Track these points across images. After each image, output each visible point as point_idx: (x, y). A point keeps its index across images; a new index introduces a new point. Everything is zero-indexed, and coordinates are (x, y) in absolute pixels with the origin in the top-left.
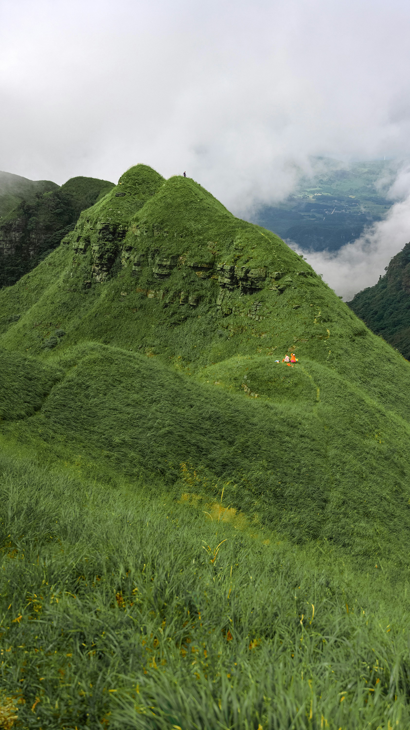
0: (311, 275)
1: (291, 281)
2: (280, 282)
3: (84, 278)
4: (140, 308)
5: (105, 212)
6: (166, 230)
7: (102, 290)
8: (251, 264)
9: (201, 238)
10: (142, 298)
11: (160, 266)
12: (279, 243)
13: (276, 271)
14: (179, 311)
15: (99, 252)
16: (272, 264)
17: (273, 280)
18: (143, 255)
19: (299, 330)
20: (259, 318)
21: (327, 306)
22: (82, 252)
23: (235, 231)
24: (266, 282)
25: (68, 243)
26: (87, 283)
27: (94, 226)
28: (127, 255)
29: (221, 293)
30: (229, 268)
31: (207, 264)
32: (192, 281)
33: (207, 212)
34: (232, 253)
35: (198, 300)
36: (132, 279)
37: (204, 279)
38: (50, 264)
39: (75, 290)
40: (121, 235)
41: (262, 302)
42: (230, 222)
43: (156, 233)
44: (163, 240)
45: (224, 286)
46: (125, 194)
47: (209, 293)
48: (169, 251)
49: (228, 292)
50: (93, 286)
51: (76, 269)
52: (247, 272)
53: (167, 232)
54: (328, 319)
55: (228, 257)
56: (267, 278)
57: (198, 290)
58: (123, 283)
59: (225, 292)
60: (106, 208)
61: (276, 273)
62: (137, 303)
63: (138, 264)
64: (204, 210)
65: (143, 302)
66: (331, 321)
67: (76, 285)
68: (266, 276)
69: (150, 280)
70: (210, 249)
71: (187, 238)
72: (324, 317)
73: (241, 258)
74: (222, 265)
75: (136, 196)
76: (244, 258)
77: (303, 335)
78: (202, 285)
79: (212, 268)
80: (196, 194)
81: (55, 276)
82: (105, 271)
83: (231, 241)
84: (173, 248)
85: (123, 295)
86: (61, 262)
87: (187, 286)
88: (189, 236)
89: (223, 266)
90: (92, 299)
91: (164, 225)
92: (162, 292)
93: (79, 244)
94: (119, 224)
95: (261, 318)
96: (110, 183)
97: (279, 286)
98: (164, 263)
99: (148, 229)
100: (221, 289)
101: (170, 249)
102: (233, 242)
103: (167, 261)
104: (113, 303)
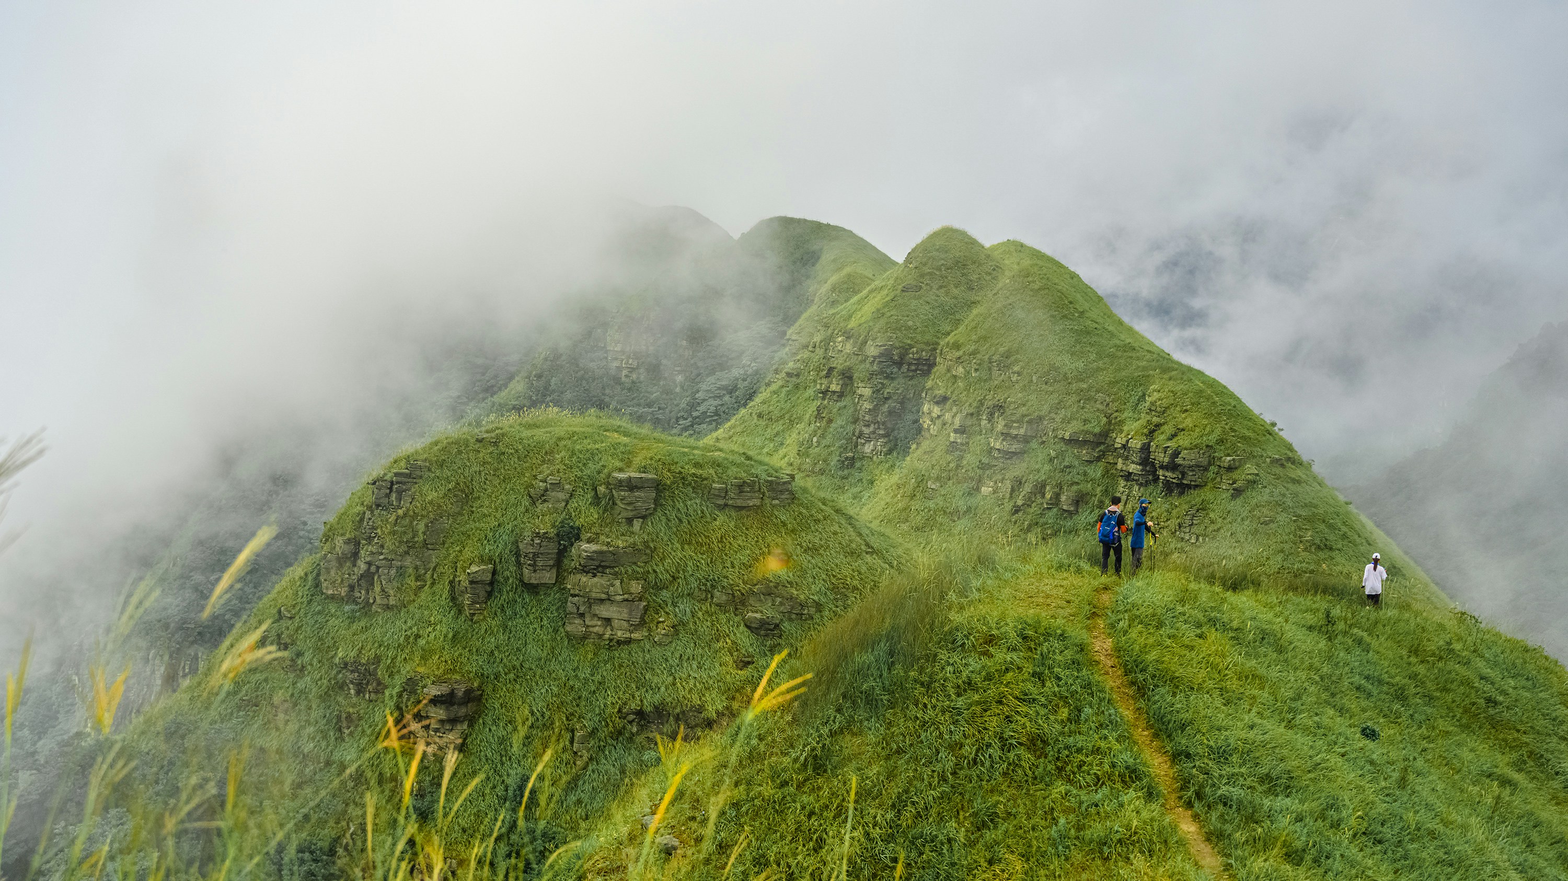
0: (1293, 463)
1: (1257, 475)
2: (1235, 475)
3: (840, 447)
4: (965, 512)
5: (883, 321)
6: (1016, 369)
7: (877, 472)
8: (1183, 441)
9: (1085, 386)
10: (970, 494)
11: (1005, 435)
12: (1233, 403)
13: (1228, 455)
14: (1042, 520)
15: (871, 399)
16: (1221, 441)
17: (1223, 471)
18: (972, 414)
19: (1271, 562)
20: (1197, 539)
21: (1324, 521)
22: (835, 398)
23: (1148, 376)
24: (1210, 475)
25: (798, 375)
26: (847, 458)
27: (860, 349)
28: (936, 411)
29: (1122, 489)
30: (1139, 446)
31: (1095, 435)
32: (1067, 467)
33: (1094, 339)
34: (1145, 418)
35: (1078, 501)
36: (949, 458)
37: (1090, 462)
38: (760, 416)
39: (822, 472)
40: (913, 368)
41: (1203, 509)
42: (1138, 359)
43: (995, 373)
44: (1009, 388)
45: (1128, 476)
46: (921, 288)
47: (1099, 489)
48: (1023, 410)
49: (1136, 487)
50: (858, 464)
51: (825, 430)
52: (1176, 454)
53: (1019, 374)
54: (1326, 545)
55: (1137, 425)
56: (1212, 468)
57: (1077, 483)
58: (933, 466)
59: (1130, 488)
60: (883, 314)
61: (1229, 458)
62: (961, 503)
63: (961, 431)
64: (1088, 333)
65: (972, 501)
66: (1331, 549)
67: (825, 461)
68: (1210, 464)
69: (985, 460)
70: (1101, 407)
71: (1057, 386)
72: (1317, 541)
73: (1162, 429)
74: (1125, 439)
75: (943, 290)
76: (1168, 429)
77: (1278, 573)
78: (1085, 474)
79: (1103, 443)
80: (1071, 303)
81: (771, 440)
82: (883, 436)
83: (1140, 394)
84: (1029, 404)
85: (933, 487)
86: (783, 412)
87: (1058, 475)
88: (1059, 381)
89: (1127, 442)
90: (858, 489)
91: (1012, 359)
92: (1008, 484)
93: (831, 383)
94: (911, 347)
95: (1201, 539)
96: (844, 230)
97: (1234, 483)
98: (1014, 432)
99: (980, 364)
100: (1122, 483)
101: (1024, 405)
102: (1144, 395)
103: (1019, 428)
104: (912, 502)
